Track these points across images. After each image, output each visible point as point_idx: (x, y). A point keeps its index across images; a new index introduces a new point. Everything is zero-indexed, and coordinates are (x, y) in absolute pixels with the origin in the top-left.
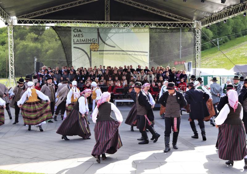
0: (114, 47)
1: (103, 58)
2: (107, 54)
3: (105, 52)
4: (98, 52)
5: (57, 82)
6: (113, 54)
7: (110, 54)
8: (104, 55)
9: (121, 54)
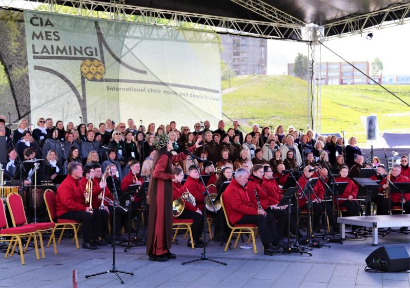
1: (117, 99)
2: (127, 90)
3: (121, 85)
4: (105, 84)
6: (143, 90)
7: (135, 90)
8: (121, 92)
9: (162, 92)
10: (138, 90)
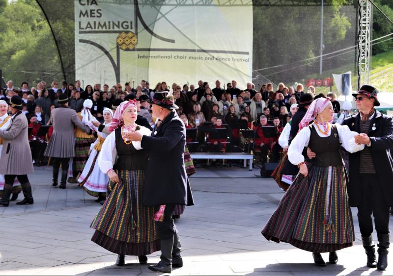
0: (173, 41)
1: (147, 65)
2: (155, 57)
3: (152, 53)
4: (136, 53)
5: (41, 116)
6: (170, 57)
7: (162, 57)
8: (151, 59)
9: (187, 58)
10: (165, 57)
